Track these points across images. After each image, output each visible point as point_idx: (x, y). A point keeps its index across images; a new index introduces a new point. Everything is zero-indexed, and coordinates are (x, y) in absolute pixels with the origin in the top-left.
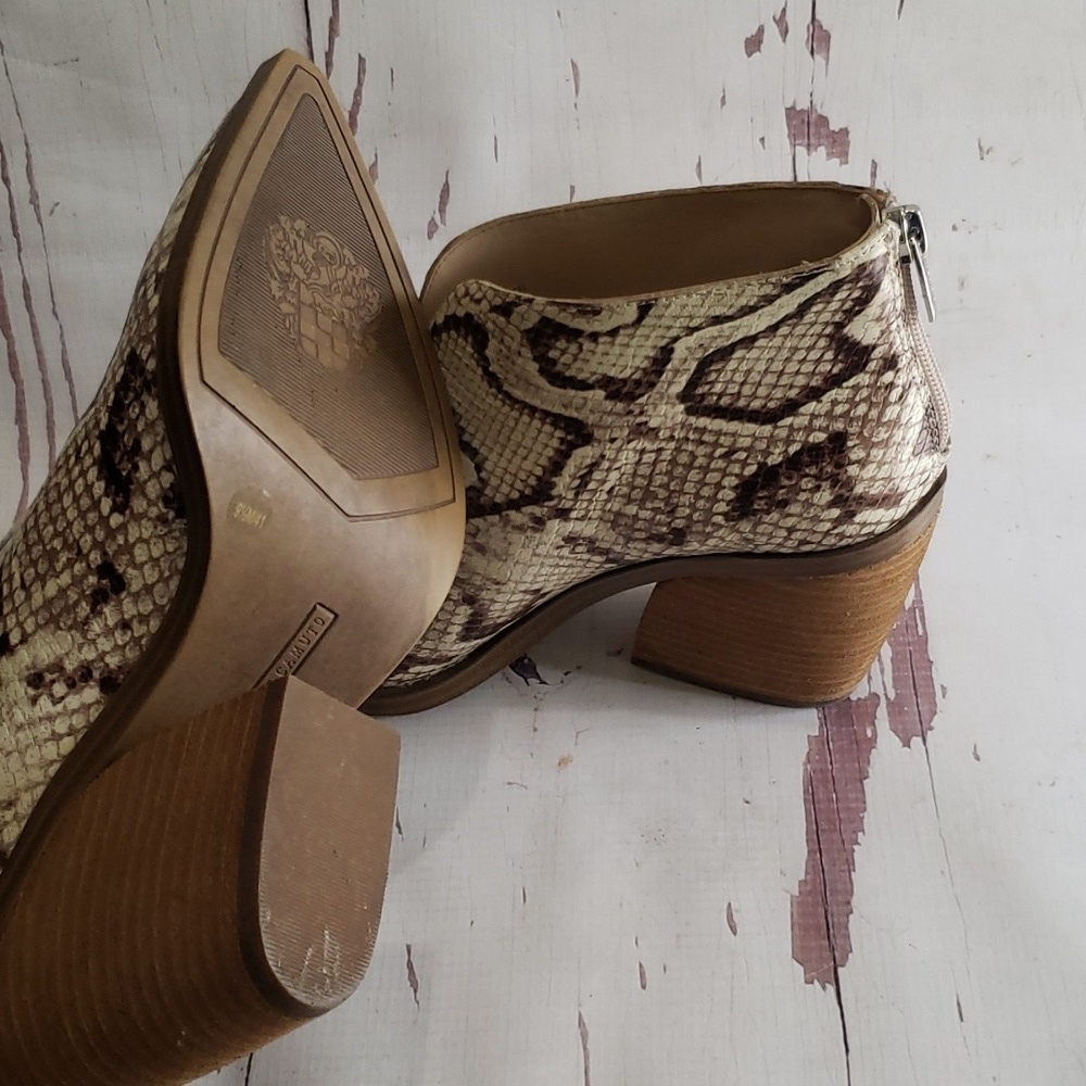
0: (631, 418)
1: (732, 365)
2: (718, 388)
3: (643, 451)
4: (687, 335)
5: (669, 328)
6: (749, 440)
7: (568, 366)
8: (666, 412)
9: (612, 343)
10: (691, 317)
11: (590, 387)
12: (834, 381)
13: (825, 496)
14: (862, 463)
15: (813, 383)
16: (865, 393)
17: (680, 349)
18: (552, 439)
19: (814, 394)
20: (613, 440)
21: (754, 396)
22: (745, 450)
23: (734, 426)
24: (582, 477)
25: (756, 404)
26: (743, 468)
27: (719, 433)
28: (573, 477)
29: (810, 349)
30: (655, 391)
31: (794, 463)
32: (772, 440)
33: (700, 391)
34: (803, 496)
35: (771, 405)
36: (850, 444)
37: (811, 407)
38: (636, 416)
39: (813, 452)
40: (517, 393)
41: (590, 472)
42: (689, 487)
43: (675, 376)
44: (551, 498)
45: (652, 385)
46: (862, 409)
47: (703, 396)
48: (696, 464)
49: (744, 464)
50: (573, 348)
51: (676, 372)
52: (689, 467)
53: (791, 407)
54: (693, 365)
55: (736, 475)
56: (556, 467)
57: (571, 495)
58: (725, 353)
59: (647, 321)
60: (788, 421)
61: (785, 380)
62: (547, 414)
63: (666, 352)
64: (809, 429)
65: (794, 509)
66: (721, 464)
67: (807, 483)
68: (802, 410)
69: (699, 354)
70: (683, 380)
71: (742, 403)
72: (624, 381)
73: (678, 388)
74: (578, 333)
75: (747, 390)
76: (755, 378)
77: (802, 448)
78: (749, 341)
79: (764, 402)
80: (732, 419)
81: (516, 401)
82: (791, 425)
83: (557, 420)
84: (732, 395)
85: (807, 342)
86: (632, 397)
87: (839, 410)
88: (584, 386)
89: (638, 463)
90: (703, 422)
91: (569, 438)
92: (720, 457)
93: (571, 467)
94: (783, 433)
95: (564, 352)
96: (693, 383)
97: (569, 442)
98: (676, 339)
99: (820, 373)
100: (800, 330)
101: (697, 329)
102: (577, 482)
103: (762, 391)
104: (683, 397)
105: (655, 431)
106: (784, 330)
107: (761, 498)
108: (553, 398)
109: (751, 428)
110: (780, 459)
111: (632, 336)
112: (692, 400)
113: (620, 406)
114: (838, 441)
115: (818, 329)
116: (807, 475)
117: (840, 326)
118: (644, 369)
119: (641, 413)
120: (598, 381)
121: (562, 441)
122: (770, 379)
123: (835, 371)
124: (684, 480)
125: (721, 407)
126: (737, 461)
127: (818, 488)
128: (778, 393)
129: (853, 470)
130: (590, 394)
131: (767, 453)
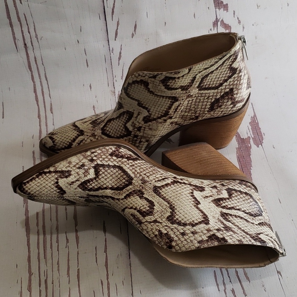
0: (187, 94)
1: (208, 78)
2: (205, 84)
3: (189, 101)
4: (199, 73)
5: (195, 73)
6: (212, 94)
7: (172, 86)
8: (194, 91)
9: (183, 78)
10: (200, 69)
11: (178, 89)
12: (230, 77)
13: (230, 103)
14: (237, 94)
15: (225, 79)
16: (236, 78)
17: (197, 77)
18: (168, 102)
19: (226, 81)
20: (183, 100)
21: (213, 84)
22: (211, 96)
23: (209, 91)
24: (176, 109)
25: (214, 86)
26: (211, 100)
27: (206, 93)
28: (174, 109)
29: (224, 72)
30: (192, 87)
31: (222, 97)
32: (217, 93)
33: (201, 85)
34: (225, 104)
35: (217, 85)
36: (234, 90)
37: (225, 84)
38: (188, 93)
39: (226, 94)
40: (159, 94)
41: (178, 108)
42: (200, 107)
43: (196, 83)
44: (168, 115)
45: (191, 86)
46: (236, 82)
47: (202, 86)
48: (201, 101)
49: (212, 99)
50: (174, 81)
51: (197, 82)
52: (199, 102)
53: (221, 85)
54: (200, 80)
55: (210, 102)
56: (170, 108)
57: (173, 113)
58: (207, 76)
59: (191, 72)
60: (221, 88)
61: (220, 79)
62: (167, 97)
63: (194, 78)
64: (225, 89)
65: (223, 107)
66: (206, 100)
67: (226, 101)
68: (223, 85)
69: (201, 77)
70: (198, 83)
71: (210, 86)
72: (185, 86)
73: (197, 85)
74: (175, 78)
75: (211, 83)
76: (213, 80)
77: (224, 93)
78: (212, 72)
79: (215, 85)
80: (208, 90)
81: (159, 96)
82: (221, 89)
83: (169, 98)
84: (208, 85)
85: (224, 70)
86: (187, 89)
87: (231, 83)
88: (176, 89)
89: (188, 104)
90: (202, 92)
91: (173, 101)
92: (206, 99)
93: (173, 107)
94: (220, 91)
95: (171, 83)
96: (200, 84)
97: (173, 102)
98: (197, 75)
99: (227, 76)
100: (223, 68)
101: (201, 72)
102: (175, 110)
103: (215, 83)
104: (198, 87)
105: (192, 96)
106: (219, 68)
107: (216, 106)
108: (169, 93)
109: (213, 91)
110: (219, 96)
111: (187, 76)
112: (200, 88)
113: (184, 92)
114: (232, 90)
115: (226, 67)
116: (226, 99)
117: (231, 65)
118: (190, 83)
119: (189, 92)
120: (179, 87)
121: (171, 102)
122: (216, 79)
123: (230, 75)
124: (198, 105)
125: (206, 88)
126: (210, 99)
127: (228, 101)
128: (218, 82)
129: (235, 96)
130: (178, 90)
131: (216, 96)
